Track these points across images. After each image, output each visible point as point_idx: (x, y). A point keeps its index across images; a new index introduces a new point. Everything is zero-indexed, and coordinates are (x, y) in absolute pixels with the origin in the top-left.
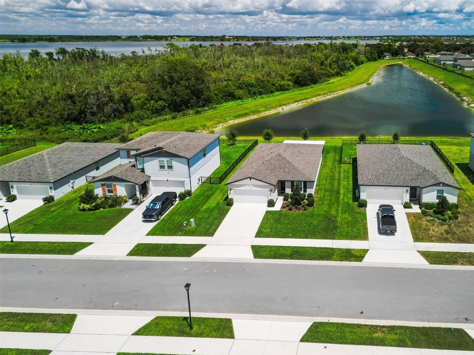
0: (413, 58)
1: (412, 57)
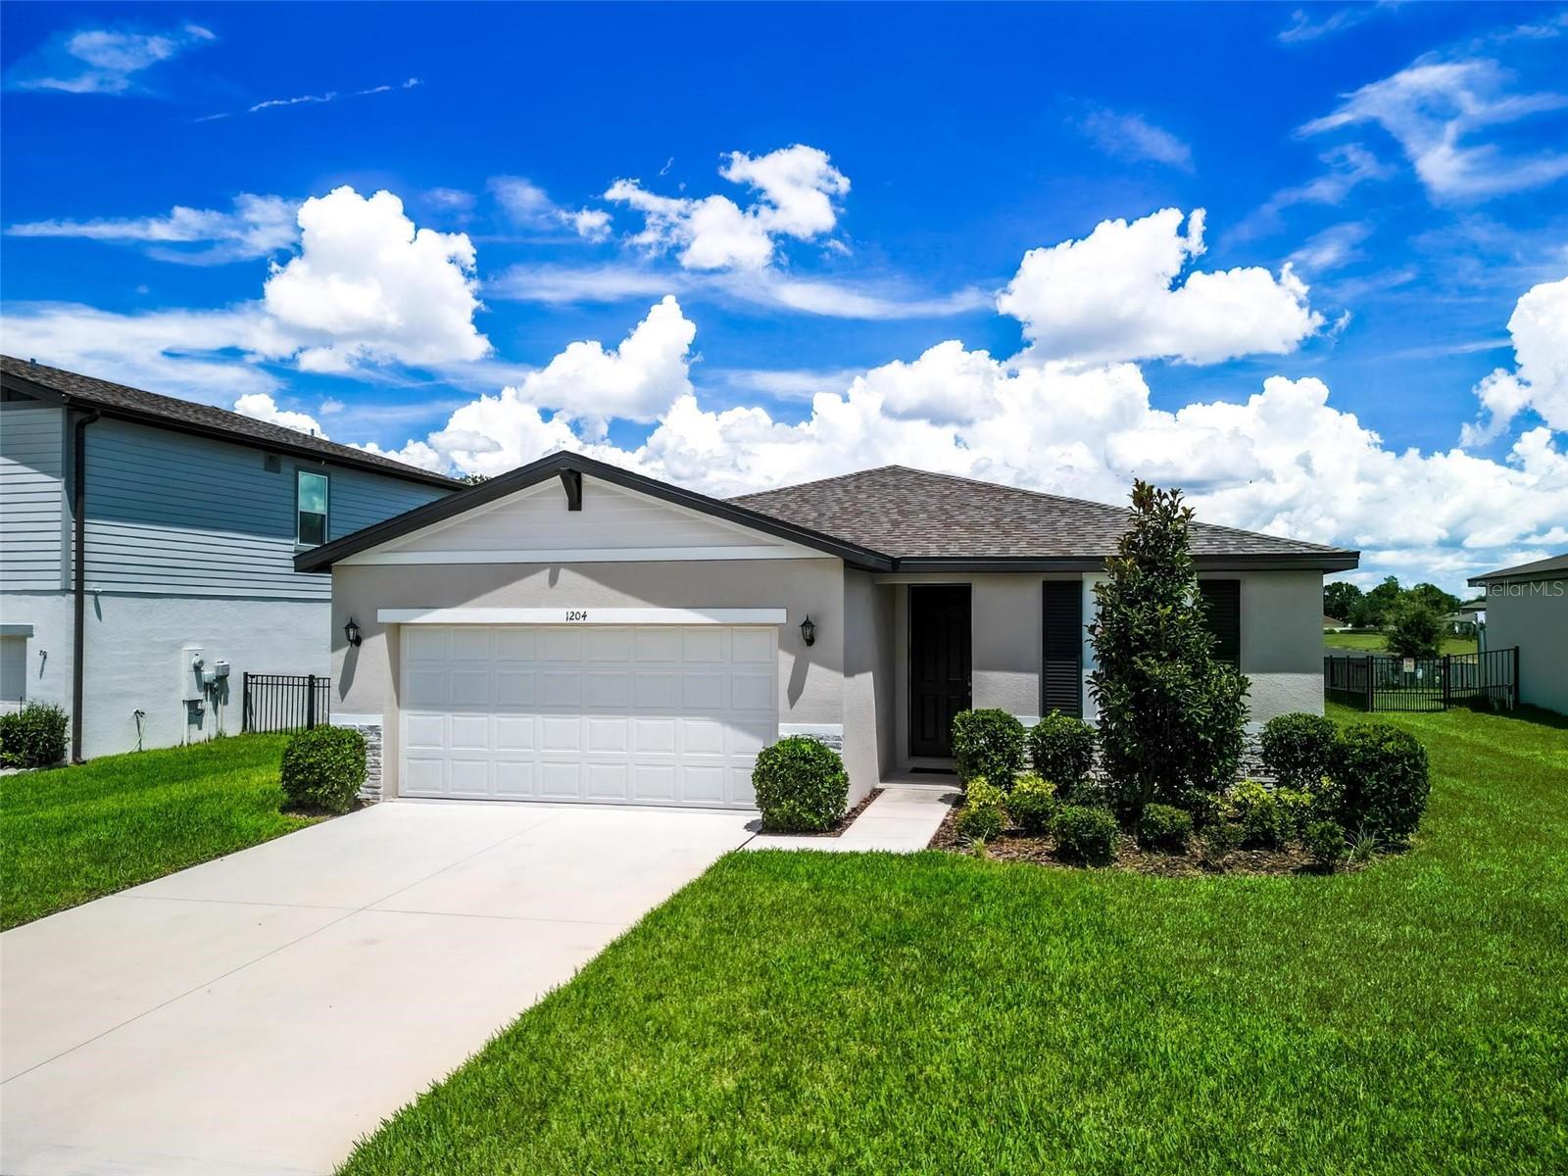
0: (1341, 632)
1: (1337, 630)
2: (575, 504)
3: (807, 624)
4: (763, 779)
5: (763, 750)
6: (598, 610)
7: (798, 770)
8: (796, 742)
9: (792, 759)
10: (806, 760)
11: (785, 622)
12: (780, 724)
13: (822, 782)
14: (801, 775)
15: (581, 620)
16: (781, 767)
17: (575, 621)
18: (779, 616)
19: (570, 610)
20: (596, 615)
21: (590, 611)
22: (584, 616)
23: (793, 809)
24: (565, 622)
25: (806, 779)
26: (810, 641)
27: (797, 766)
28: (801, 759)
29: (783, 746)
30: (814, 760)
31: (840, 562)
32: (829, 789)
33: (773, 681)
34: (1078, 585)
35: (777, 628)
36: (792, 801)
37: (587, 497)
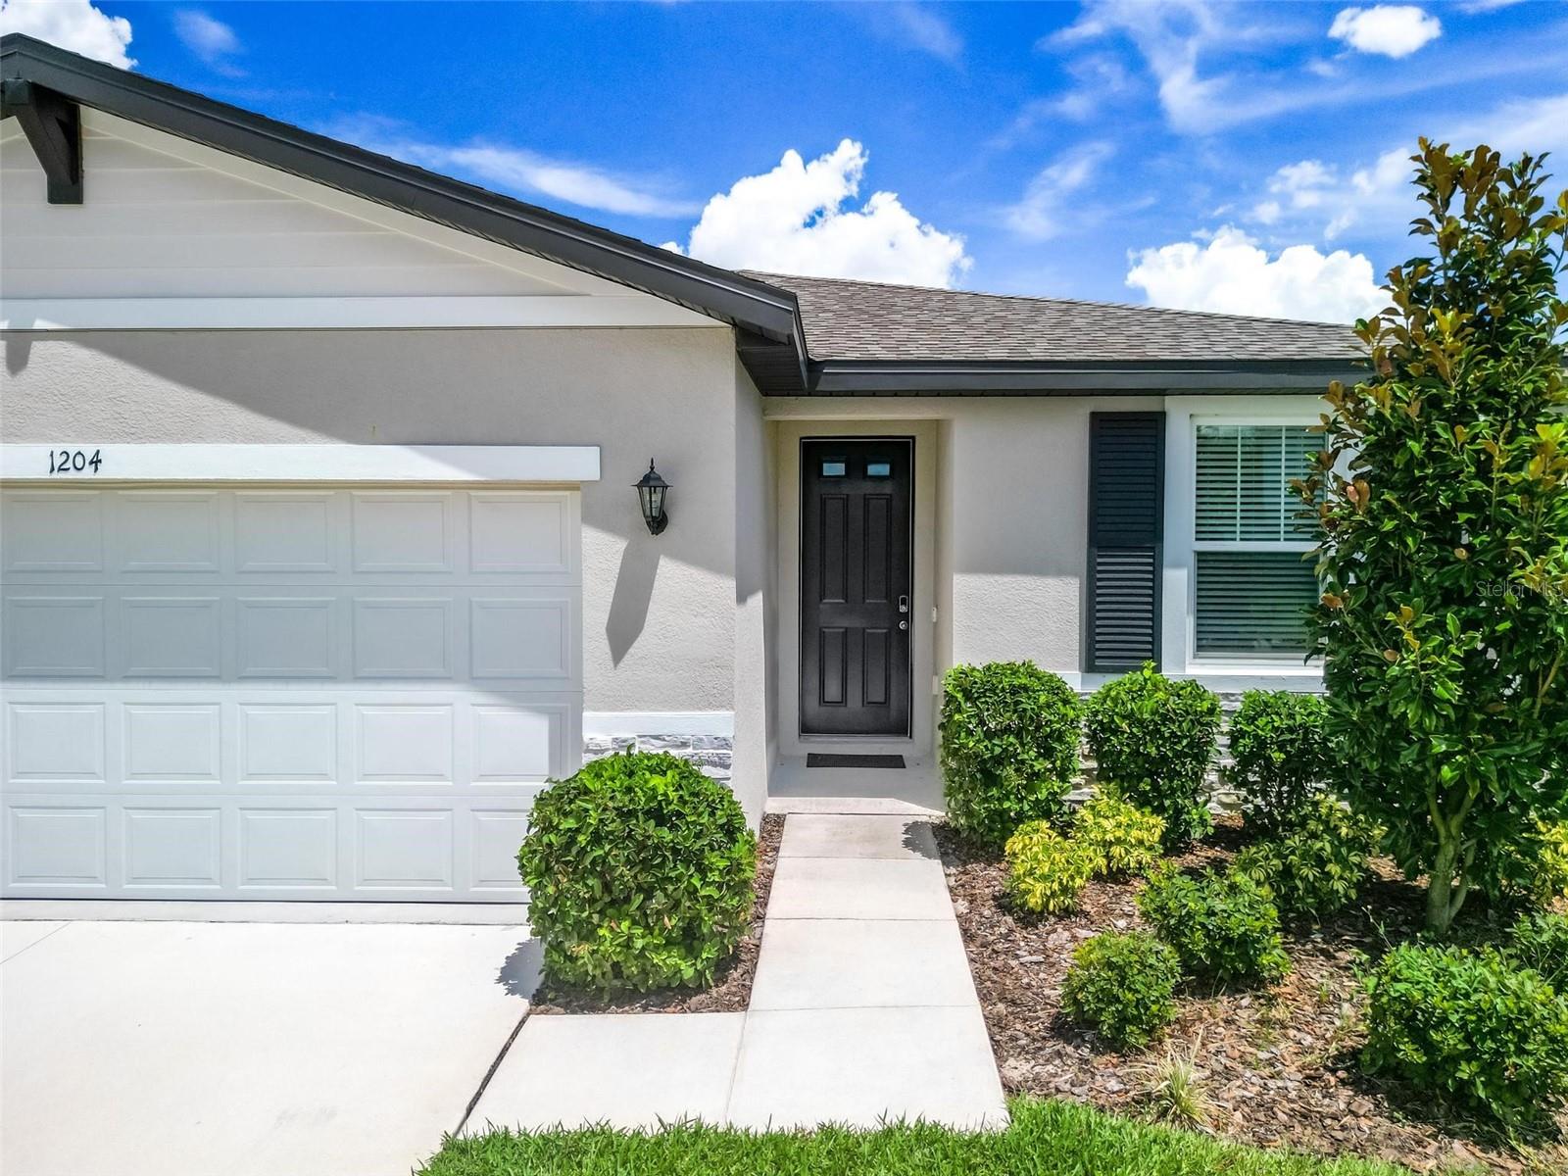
2: (67, 187)
3: (651, 482)
4: (549, 869)
5: (548, 787)
6: (133, 447)
7: (642, 847)
8: (630, 766)
9: (626, 815)
10: (659, 817)
11: (598, 478)
12: (587, 714)
13: (702, 870)
14: (647, 857)
15: (88, 473)
16: (597, 839)
17: (72, 475)
18: (582, 463)
19: (58, 449)
20: (124, 461)
21: (107, 451)
22: (96, 462)
23: (628, 945)
24: (46, 476)
25: (661, 866)
26: (658, 523)
27: (638, 835)
28: (649, 814)
29: (598, 776)
30: (680, 815)
31: (728, 335)
32: (720, 887)
33: (569, 614)
34: (1156, 422)
35: (578, 494)
36: (625, 925)
37: (95, 171)
